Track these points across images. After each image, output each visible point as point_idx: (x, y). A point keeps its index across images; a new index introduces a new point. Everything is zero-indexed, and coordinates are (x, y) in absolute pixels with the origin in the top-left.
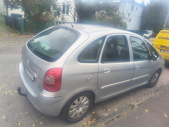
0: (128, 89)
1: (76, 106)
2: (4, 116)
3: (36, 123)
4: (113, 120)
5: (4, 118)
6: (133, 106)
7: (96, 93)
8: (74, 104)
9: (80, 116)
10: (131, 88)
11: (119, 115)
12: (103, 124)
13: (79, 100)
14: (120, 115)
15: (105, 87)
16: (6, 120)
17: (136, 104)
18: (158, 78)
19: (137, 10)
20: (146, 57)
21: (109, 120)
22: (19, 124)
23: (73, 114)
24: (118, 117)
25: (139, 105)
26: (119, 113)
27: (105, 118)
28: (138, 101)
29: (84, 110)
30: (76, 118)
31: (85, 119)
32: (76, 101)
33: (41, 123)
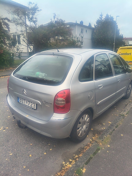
0: (114, 102)
1: (81, 124)
2: (10, 152)
3: (46, 151)
4: (114, 130)
5: (11, 154)
6: (123, 116)
7: (94, 109)
8: (80, 123)
9: (85, 134)
10: (116, 101)
11: (116, 125)
12: (108, 136)
13: (83, 118)
14: (118, 125)
15: (100, 103)
16: (15, 156)
17: (125, 113)
18: (131, 89)
19: (86, 32)
20: (121, 71)
21: (111, 131)
22: (30, 156)
23: (79, 133)
24: (116, 127)
25: (127, 113)
26: (115, 123)
27: (107, 130)
28: (125, 110)
29: (87, 127)
30: (82, 136)
31: (88, 136)
32: (81, 120)
33: (51, 150)
